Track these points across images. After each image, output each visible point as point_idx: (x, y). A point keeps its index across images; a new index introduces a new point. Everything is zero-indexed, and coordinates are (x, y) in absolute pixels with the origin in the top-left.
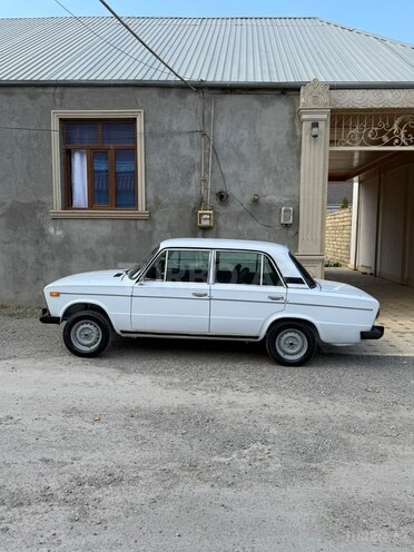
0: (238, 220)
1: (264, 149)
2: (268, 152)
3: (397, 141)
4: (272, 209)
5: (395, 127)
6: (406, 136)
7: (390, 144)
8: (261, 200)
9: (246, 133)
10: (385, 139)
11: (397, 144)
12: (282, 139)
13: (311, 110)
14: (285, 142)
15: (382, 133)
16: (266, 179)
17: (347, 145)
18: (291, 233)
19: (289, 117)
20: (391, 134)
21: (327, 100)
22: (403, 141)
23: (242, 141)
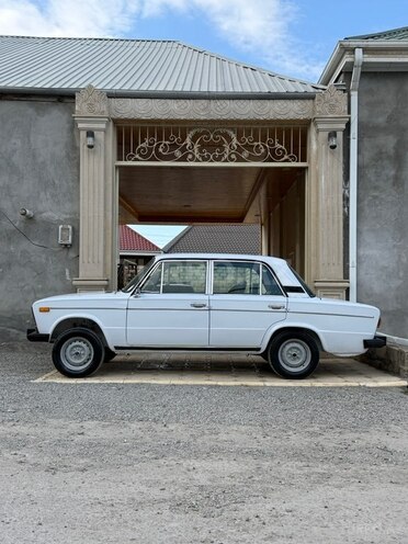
0: (9, 239)
1: (40, 159)
2: (43, 163)
3: (190, 156)
4: (50, 228)
5: (188, 141)
6: (200, 150)
7: (184, 159)
8: (38, 218)
9: (19, 143)
10: (178, 154)
11: (191, 160)
12: (60, 151)
13: (87, 119)
14: (64, 153)
15: (174, 146)
16: (42, 194)
17: (136, 160)
18: (72, 255)
19: (67, 126)
20: (183, 149)
21: (104, 108)
22: (197, 156)
23: (15, 151)
